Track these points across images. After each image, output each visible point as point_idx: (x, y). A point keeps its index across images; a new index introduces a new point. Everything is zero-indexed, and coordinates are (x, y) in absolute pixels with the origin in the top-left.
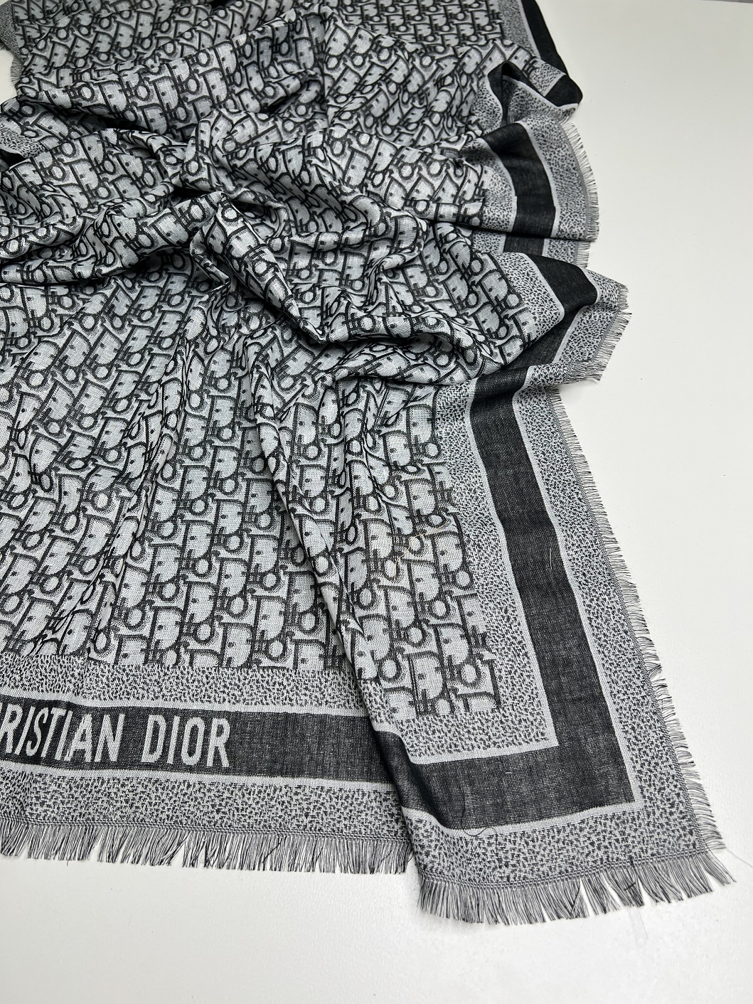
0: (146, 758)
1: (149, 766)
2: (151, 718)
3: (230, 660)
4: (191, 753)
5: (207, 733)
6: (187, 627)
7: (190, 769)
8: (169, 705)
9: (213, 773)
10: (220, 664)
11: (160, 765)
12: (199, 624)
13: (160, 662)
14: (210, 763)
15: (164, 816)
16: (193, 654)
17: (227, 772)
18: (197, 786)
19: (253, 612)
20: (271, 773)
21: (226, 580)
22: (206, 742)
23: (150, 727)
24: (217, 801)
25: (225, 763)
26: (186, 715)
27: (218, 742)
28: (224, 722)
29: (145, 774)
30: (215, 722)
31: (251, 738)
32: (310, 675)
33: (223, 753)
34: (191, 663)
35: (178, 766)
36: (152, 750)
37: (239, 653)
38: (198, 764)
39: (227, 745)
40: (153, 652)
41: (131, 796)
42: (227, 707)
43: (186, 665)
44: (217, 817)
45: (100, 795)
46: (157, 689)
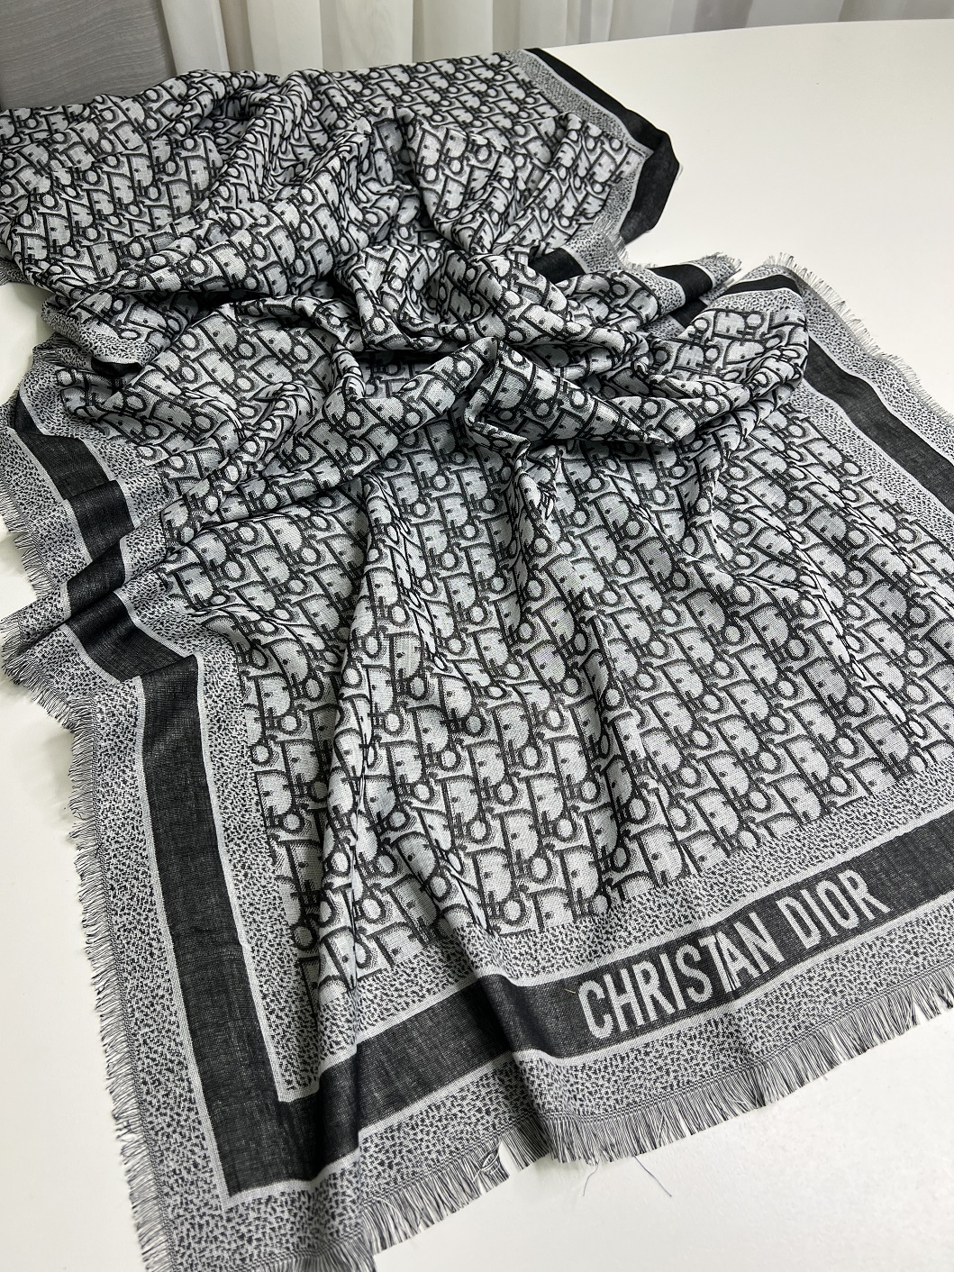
0: (808, 943)
1: (817, 949)
2: (781, 904)
3: (805, 814)
4: (846, 916)
5: (844, 891)
6: (737, 803)
7: (857, 931)
8: (786, 883)
9: (881, 924)
10: (801, 823)
11: (827, 942)
12: (747, 795)
13: (741, 847)
14: (871, 916)
15: (873, 986)
16: (765, 824)
17: (892, 916)
18: (878, 943)
19: (788, 760)
20: (933, 896)
21: (736, 742)
22: (849, 899)
23: (787, 913)
24: (907, 946)
25: (885, 909)
26: (810, 884)
27: (861, 893)
28: (850, 873)
29: (821, 958)
30: (842, 877)
31: (888, 875)
32: (888, 793)
33: (874, 901)
34: (772, 834)
35: (844, 935)
36: (808, 933)
37: (808, 803)
38: (861, 923)
39: (871, 891)
40: (726, 842)
41: (825, 984)
42: (840, 859)
43: (769, 838)
44: (920, 959)
45: (797, 1000)
46: (762, 875)
